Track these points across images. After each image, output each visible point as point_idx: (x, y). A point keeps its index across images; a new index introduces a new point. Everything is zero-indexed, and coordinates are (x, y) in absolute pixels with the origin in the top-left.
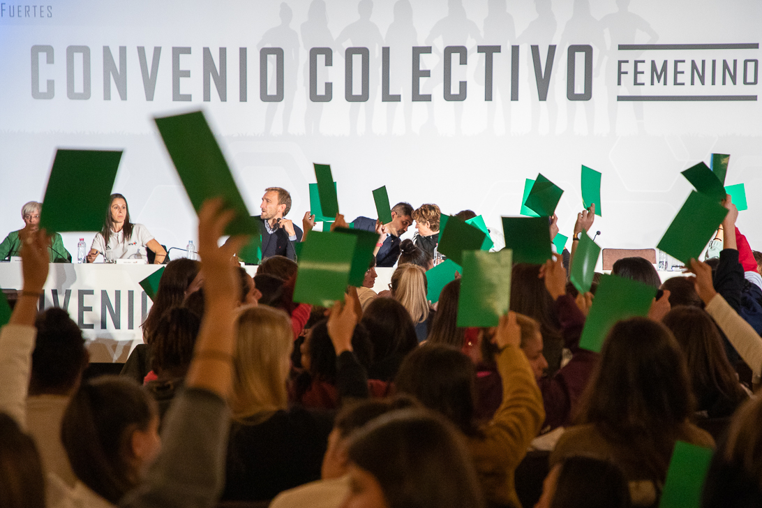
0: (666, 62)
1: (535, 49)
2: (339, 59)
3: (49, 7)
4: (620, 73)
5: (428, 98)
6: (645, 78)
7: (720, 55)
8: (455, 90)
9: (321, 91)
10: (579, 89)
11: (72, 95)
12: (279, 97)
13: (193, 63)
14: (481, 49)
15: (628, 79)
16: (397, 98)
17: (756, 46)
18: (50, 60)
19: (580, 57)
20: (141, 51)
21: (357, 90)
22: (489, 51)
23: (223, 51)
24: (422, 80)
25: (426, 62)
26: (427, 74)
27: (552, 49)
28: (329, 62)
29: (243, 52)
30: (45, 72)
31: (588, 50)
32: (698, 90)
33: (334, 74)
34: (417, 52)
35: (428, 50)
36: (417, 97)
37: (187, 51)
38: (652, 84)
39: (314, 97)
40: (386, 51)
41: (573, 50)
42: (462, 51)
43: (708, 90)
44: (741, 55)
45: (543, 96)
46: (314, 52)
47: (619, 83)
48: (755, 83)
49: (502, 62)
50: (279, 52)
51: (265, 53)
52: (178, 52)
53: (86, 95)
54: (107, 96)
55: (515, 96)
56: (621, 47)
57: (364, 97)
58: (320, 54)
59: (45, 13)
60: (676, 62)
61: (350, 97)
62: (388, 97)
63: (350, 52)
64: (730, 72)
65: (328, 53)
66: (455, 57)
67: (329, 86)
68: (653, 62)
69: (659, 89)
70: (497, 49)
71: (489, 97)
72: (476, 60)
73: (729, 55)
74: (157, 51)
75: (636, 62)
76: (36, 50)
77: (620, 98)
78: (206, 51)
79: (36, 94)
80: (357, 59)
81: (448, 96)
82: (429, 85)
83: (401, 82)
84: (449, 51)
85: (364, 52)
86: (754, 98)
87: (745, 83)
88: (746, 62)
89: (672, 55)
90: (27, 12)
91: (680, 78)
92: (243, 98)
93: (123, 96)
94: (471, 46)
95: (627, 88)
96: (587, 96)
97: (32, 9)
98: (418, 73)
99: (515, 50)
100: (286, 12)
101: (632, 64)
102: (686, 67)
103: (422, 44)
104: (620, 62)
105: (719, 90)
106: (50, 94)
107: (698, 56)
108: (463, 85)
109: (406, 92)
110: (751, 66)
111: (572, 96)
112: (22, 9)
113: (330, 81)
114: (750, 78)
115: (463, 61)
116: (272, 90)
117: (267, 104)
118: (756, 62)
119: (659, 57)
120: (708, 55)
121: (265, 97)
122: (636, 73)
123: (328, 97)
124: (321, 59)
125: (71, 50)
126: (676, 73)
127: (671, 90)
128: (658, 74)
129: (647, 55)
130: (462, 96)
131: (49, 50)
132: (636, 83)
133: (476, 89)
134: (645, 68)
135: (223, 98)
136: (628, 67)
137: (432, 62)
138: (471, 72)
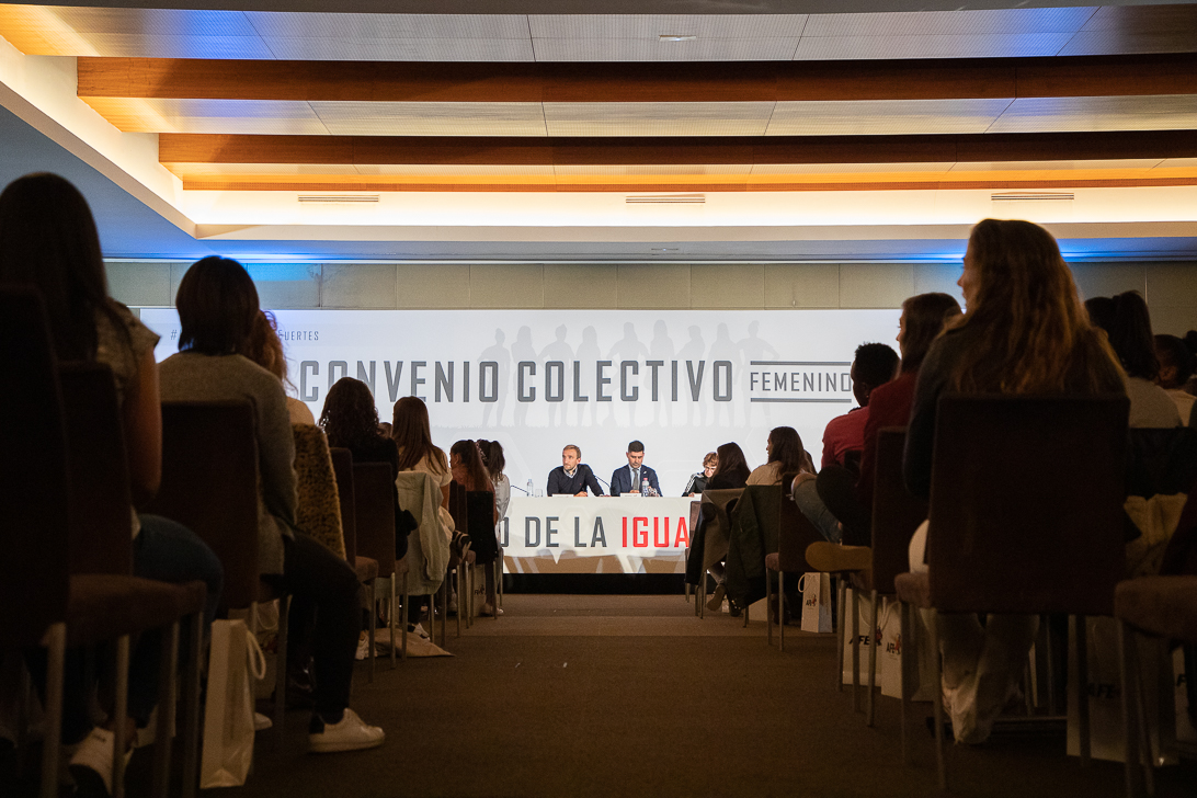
0: (785, 374)
1: (689, 364)
2: (541, 370)
3: (316, 333)
4: (752, 382)
5: (609, 399)
6: (771, 385)
7: (824, 370)
8: (629, 393)
9: (527, 394)
10: (723, 393)
12: (494, 398)
13: (427, 373)
14: (648, 363)
15: (758, 386)
16: (586, 399)
18: (316, 372)
19: (722, 370)
20: (387, 364)
21: (555, 393)
22: (655, 365)
23: (451, 364)
24: (605, 386)
25: (607, 372)
26: (608, 381)
27: (702, 363)
28: (533, 372)
29: (467, 365)
30: (312, 380)
31: (728, 364)
32: (809, 394)
33: (537, 381)
34: (600, 365)
35: (609, 363)
36: (600, 398)
37: (424, 364)
38: (776, 390)
39: (521, 398)
40: (577, 364)
41: (717, 364)
42: (635, 365)
43: (816, 394)
44: (839, 370)
45: (696, 398)
46: (521, 365)
47: (752, 389)
49: (665, 373)
50: (494, 365)
51: (483, 365)
52: (415, 365)
55: (675, 398)
56: (752, 363)
57: (560, 398)
58: (526, 366)
59: (313, 336)
60: (793, 374)
61: (549, 398)
62: (578, 398)
63: (549, 365)
64: (830, 382)
65: (532, 365)
66: (630, 369)
67: (533, 390)
68: (776, 374)
69: (780, 394)
70: (661, 363)
71: (655, 398)
72: (645, 371)
73: (831, 370)
74: (400, 364)
75: (764, 374)
76: (305, 364)
77: (752, 400)
78: (438, 364)
80: (554, 370)
81: (624, 398)
82: (612, 390)
83: (588, 386)
84: (624, 364)
85: (560, 365)
86: (848, 401)
87: (842, 390)
88: (842, 375)
89: (789, 370)
90: (299, 338)
91: (796, 386)
92: (466, 399)
94: (641, 361)
95: (758, 392)
96: (728, 398)
97: (302, 334)
98: (601, 381)
99: (675, 364)
100: (500, 335)
101: (760, 375)
102: (800, 378)
103: (604, 359)
104: (752, 374)
105: (824, 395)
106: (315, 398)
107: (808, 370)
108: (636, 389)
109: (592, 395)
111: (717, 398)
112: (295, 334)
113: (533, 386)
114: (845, 387)
115: (636, 372)
116: (489, 393)
117: (485, 403)
119: (781, 370)
120: (816, 370)
121: (483, 398)
122: (764, 381)
123: (532, 398)
124: (527, 370)
125: (332, 364)
126: (793, 382)
127: (789, 394)
128: (780, 382)
129: (772, 369)
130: (635, 397)
131: (315, 365)
132: (764, 389)
133: (645, 392)
134: (771, 378)
135: (451, 400)
136: (758, 378)
137: (611, 372)
138: (642, 379)
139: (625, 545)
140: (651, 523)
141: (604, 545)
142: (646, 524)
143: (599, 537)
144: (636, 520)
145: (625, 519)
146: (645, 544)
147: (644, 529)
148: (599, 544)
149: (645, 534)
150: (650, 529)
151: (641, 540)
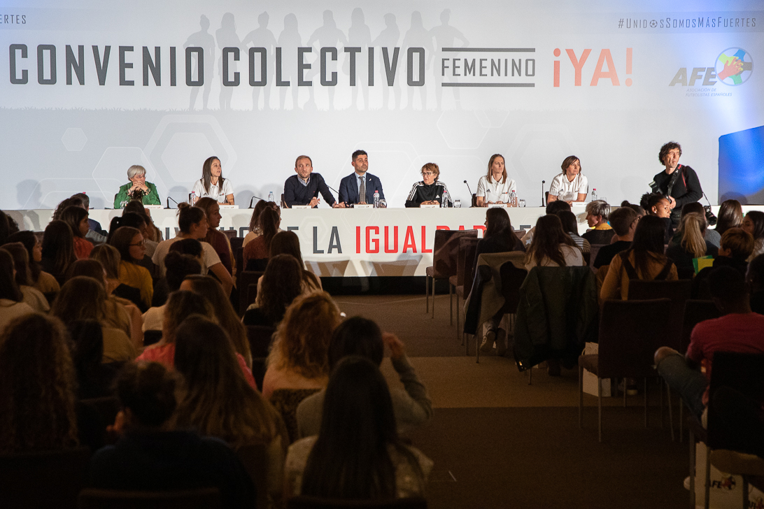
0: (474, 60)
1: (385, 50)
2: (244, 56)
3: (24, 16)
4: (444, 67)
5: (309, 84)
6: (461, 71)
7: (510, 56)
8: (329, 78)
9: (231, 78)
10: (416, 78)
11: (41, 80)
12: (200, 82)
13: (135, 58)
14: (346, 50)
15: (449, 71)
16: (287, 84)
17: (533, 50)
18: (25, 55)
19: (416, 56)
20: (95, 49)
21: (258, 78)
22: (352, 51)
23: (158, 50)
24: (305, 71)
25: (309, 58)
26: (309, 66)
27: (397, 50)
28: (237, 58)
29: (173, 50)
30: (21, 64)
31: (421, 51)
32: (496, 79)
33: (241, 66)
34: (301, 51)
35: (309, 50)
36: (301, 83)
37: (131, 49)
38: (465, 75)
39: (226, 82)
40: (279, 50)
41: (411, 51)
42: (334, 51)
43: (502, 79)
44: (524, 56)
45: (391, 83)
46: (226, 51)
47: (443, 75)
48: (533, 75)
49: (362, 59)
50: (200, 51)
51: (189, 51)
52: (123, 50)
53: (53, 81)
54: (69, 82)
55: (371, 83)
56: (444, 50)
57: (263, 82)
58: (230, 52)
59: (21, 20)
60: (481, 60)
61: (253, 83)
62: (280, 83)
63: (252, 51)
64: (516, 67)
65: (236, 51)
66: (329, 55)
67: (237, 75)
68: (466, 60)
69: (470, 79)
70: (359, 50)
71: (353, 83)
72: (344, 57)
73: (516, 56)
74: (108, 49)
75: (454, 60)
76: (13, 48)
77: (444, 85)
78: (145, 49)
79: (14, 80)
80: (258, 56)
81: (324, 82)
82: (313, 75)
83: (290, 73)
84: (324, 51)
85: (263, 51)
86: (533, 85)
87: (527, 75)
88: (527, 61)
89: (478, 56)
90: (6, 20)
91: (484, 71)
92: (173, 83)
93: (82, 82)
94: (340, 47)
95: (449, 78)
96: (421, 82)
97: (10, 17)
98: (302, 66)
99: (371, 50)
100: (205, 22)
101: (451, 61)
102: (487, 64)
103: (304, 45)
104: (443, 60)
105: (509, 79)
106: (24, 80)
107: (496, 56)
108: (335, 75)
109: (294, 79)
110: (530, 63)
111: (411, 82)
112: (2, 18)
113: (238, 71)
114: (530, 72)
115: (335, 58)
116: (195, 78)
117: (191, 87)
118: (534, 61)
119: (470, 56)
120: (503, 56)
121: (189, 82)
122: (455, 67)
123: (236, 83)
124: (231, 55)
125: (41, 48)
126: (481, 67)
127: (478, 79)
128: (469, 68)
129: (462, 55)
130: (334, 82)
131: (24, 48)
132: (454, 74)
133: (344, 78)
134: (461, 64)
135: (158, 83)
136: (449, 63)
137: (312, 58)
138: (340, 66)
139: (358, 251)
140: (382, 231)
141: (340, 251)
142: (377, 232)
143: (335, 244)
144: (368, 229)
145: (358, 229)
146: (377, 250)
147: (376, 237)
148: (335, 250)
149: (376, 241)
150: (381, 237)
151: (372, 246)
